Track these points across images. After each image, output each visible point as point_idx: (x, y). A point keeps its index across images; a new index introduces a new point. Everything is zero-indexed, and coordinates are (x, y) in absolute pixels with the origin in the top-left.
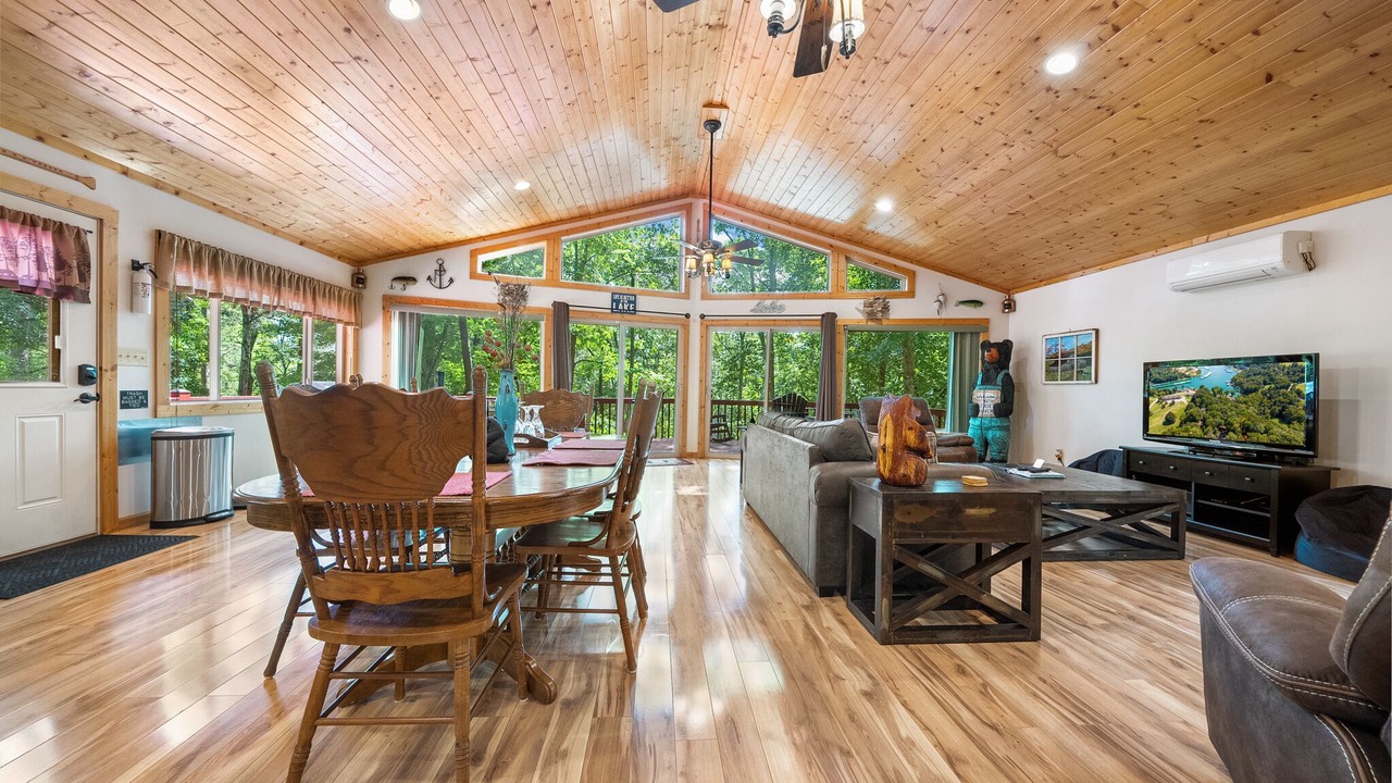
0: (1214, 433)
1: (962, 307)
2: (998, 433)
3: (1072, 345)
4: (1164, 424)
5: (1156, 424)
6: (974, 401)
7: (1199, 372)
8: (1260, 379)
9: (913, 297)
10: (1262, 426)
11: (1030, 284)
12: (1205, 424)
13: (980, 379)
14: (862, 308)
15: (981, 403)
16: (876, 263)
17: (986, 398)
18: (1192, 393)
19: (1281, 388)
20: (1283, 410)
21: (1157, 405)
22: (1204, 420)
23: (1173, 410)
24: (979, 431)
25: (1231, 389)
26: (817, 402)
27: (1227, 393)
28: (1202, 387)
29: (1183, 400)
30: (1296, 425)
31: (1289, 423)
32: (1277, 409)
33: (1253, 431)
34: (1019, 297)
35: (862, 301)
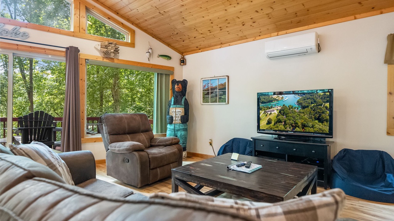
0: (290, 128)
1: (161, 58)
2: (183, 133)
3: (215, 84)
4: (267, 124)
5: (263, 123)
6: (170, 114)
7: (282, 98)
8: (309, 101)
9: (134, 47)
10: (310, 124)
11: (194, 50)
12: (285, 124)
13: (173, 101)
14: (99, 48)
15: (174, 115)
16: (109, 18)
17: (177, 112)
18: (279, 108)
19: (319, 106)
20: (320, 116)
21: (264, 115)
22: (285, 122)
23: (271, 117)
24: (174, 132)
25: (297, 106)
26: (63, 117)
27: (295, 108)
28: (284, 105)
29: (275, 112)
30: (325, 123)
31: (322, 122)
32: (317, 116)
33: (307, 126)
34: (188, 57)
35: (100, 43)
